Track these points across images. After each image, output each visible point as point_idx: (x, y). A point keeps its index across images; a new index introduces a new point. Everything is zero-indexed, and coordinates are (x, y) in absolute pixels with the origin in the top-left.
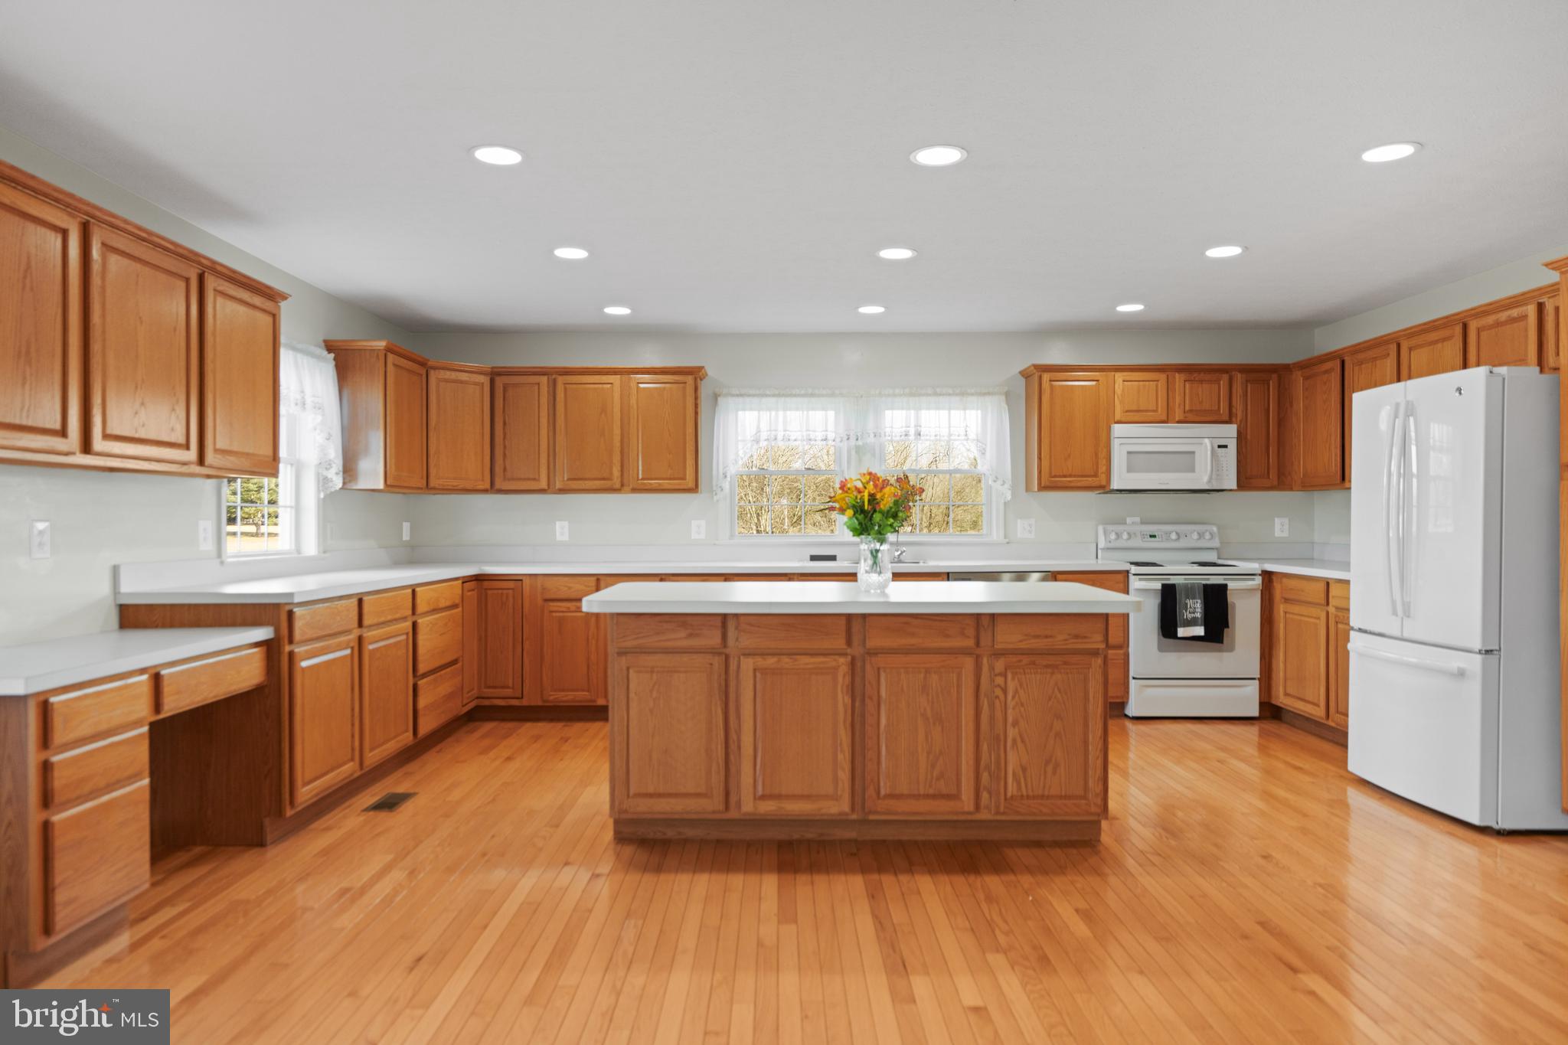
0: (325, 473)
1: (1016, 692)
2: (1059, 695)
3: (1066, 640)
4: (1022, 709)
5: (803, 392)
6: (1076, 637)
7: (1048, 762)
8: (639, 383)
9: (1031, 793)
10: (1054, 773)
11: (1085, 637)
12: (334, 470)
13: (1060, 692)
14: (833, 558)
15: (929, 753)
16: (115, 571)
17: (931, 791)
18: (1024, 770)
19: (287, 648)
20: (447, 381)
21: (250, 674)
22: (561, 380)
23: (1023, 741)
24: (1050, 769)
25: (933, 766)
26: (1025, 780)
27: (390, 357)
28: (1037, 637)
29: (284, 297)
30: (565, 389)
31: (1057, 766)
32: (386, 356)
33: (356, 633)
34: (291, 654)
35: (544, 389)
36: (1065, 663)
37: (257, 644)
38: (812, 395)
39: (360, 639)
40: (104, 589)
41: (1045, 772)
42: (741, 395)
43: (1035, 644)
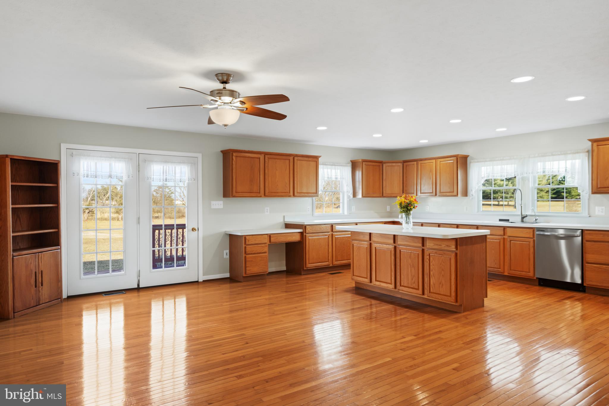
0: (348, 194)
1: (432, 261)
2: (443, 263)
3: (445, 247)
4: (434, 266)
5: (499, 159)
6: (448, 246)
7: (440, 284)
8: (440, 162)
9: (436, 292)
10: (442, 287)
11: (450, 246)
12: (350, 193)
13: (443, 262)
14: (508, 220)
15: (411, 276)
16: (284, 216)
17: (412, 287)
18: (434, 285)
19: (304, 234)
20: (388, 166)
21: (297, 238)
22: (420, 162)
23: (434, 276)
24: (441, 286)
25: (412, 280)
26: (435, 288)
27: (364, 163)
28: (437, 245)
29: (320, 157)
30: (421, 165)
31: (443, 285)
32: (362, 163)
33: (330, 233)
34: (305, 235)
35: (416, 165)
36: (444, 254)
37: (299, 232)
38: (503, 160)
39: (332, 235)
40: (282, 220)
41: (440, 287)
42: (478, 162)
43: (436, 247)
